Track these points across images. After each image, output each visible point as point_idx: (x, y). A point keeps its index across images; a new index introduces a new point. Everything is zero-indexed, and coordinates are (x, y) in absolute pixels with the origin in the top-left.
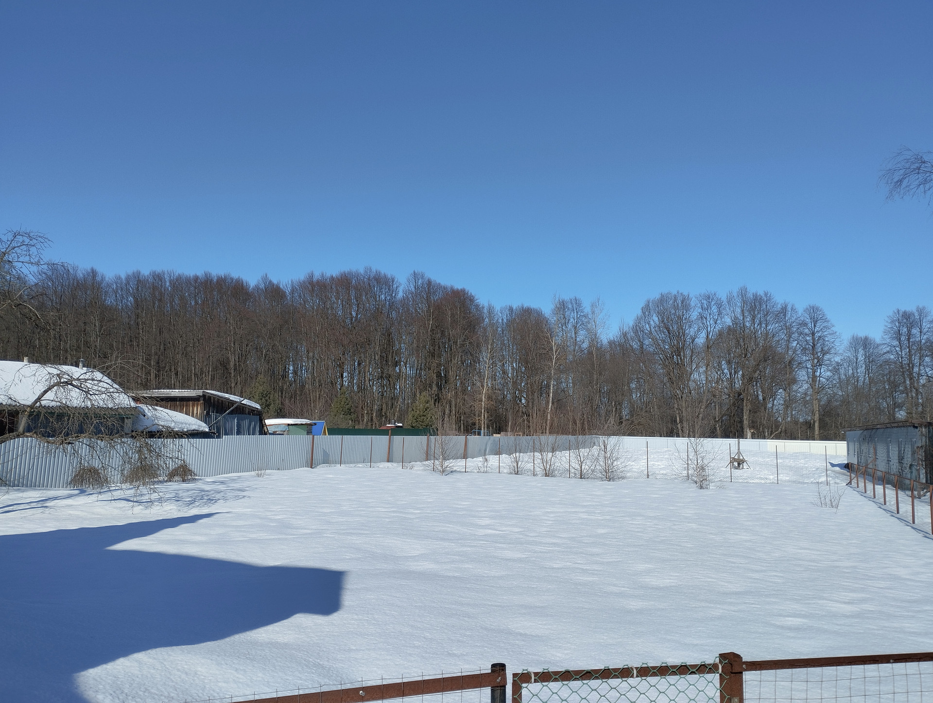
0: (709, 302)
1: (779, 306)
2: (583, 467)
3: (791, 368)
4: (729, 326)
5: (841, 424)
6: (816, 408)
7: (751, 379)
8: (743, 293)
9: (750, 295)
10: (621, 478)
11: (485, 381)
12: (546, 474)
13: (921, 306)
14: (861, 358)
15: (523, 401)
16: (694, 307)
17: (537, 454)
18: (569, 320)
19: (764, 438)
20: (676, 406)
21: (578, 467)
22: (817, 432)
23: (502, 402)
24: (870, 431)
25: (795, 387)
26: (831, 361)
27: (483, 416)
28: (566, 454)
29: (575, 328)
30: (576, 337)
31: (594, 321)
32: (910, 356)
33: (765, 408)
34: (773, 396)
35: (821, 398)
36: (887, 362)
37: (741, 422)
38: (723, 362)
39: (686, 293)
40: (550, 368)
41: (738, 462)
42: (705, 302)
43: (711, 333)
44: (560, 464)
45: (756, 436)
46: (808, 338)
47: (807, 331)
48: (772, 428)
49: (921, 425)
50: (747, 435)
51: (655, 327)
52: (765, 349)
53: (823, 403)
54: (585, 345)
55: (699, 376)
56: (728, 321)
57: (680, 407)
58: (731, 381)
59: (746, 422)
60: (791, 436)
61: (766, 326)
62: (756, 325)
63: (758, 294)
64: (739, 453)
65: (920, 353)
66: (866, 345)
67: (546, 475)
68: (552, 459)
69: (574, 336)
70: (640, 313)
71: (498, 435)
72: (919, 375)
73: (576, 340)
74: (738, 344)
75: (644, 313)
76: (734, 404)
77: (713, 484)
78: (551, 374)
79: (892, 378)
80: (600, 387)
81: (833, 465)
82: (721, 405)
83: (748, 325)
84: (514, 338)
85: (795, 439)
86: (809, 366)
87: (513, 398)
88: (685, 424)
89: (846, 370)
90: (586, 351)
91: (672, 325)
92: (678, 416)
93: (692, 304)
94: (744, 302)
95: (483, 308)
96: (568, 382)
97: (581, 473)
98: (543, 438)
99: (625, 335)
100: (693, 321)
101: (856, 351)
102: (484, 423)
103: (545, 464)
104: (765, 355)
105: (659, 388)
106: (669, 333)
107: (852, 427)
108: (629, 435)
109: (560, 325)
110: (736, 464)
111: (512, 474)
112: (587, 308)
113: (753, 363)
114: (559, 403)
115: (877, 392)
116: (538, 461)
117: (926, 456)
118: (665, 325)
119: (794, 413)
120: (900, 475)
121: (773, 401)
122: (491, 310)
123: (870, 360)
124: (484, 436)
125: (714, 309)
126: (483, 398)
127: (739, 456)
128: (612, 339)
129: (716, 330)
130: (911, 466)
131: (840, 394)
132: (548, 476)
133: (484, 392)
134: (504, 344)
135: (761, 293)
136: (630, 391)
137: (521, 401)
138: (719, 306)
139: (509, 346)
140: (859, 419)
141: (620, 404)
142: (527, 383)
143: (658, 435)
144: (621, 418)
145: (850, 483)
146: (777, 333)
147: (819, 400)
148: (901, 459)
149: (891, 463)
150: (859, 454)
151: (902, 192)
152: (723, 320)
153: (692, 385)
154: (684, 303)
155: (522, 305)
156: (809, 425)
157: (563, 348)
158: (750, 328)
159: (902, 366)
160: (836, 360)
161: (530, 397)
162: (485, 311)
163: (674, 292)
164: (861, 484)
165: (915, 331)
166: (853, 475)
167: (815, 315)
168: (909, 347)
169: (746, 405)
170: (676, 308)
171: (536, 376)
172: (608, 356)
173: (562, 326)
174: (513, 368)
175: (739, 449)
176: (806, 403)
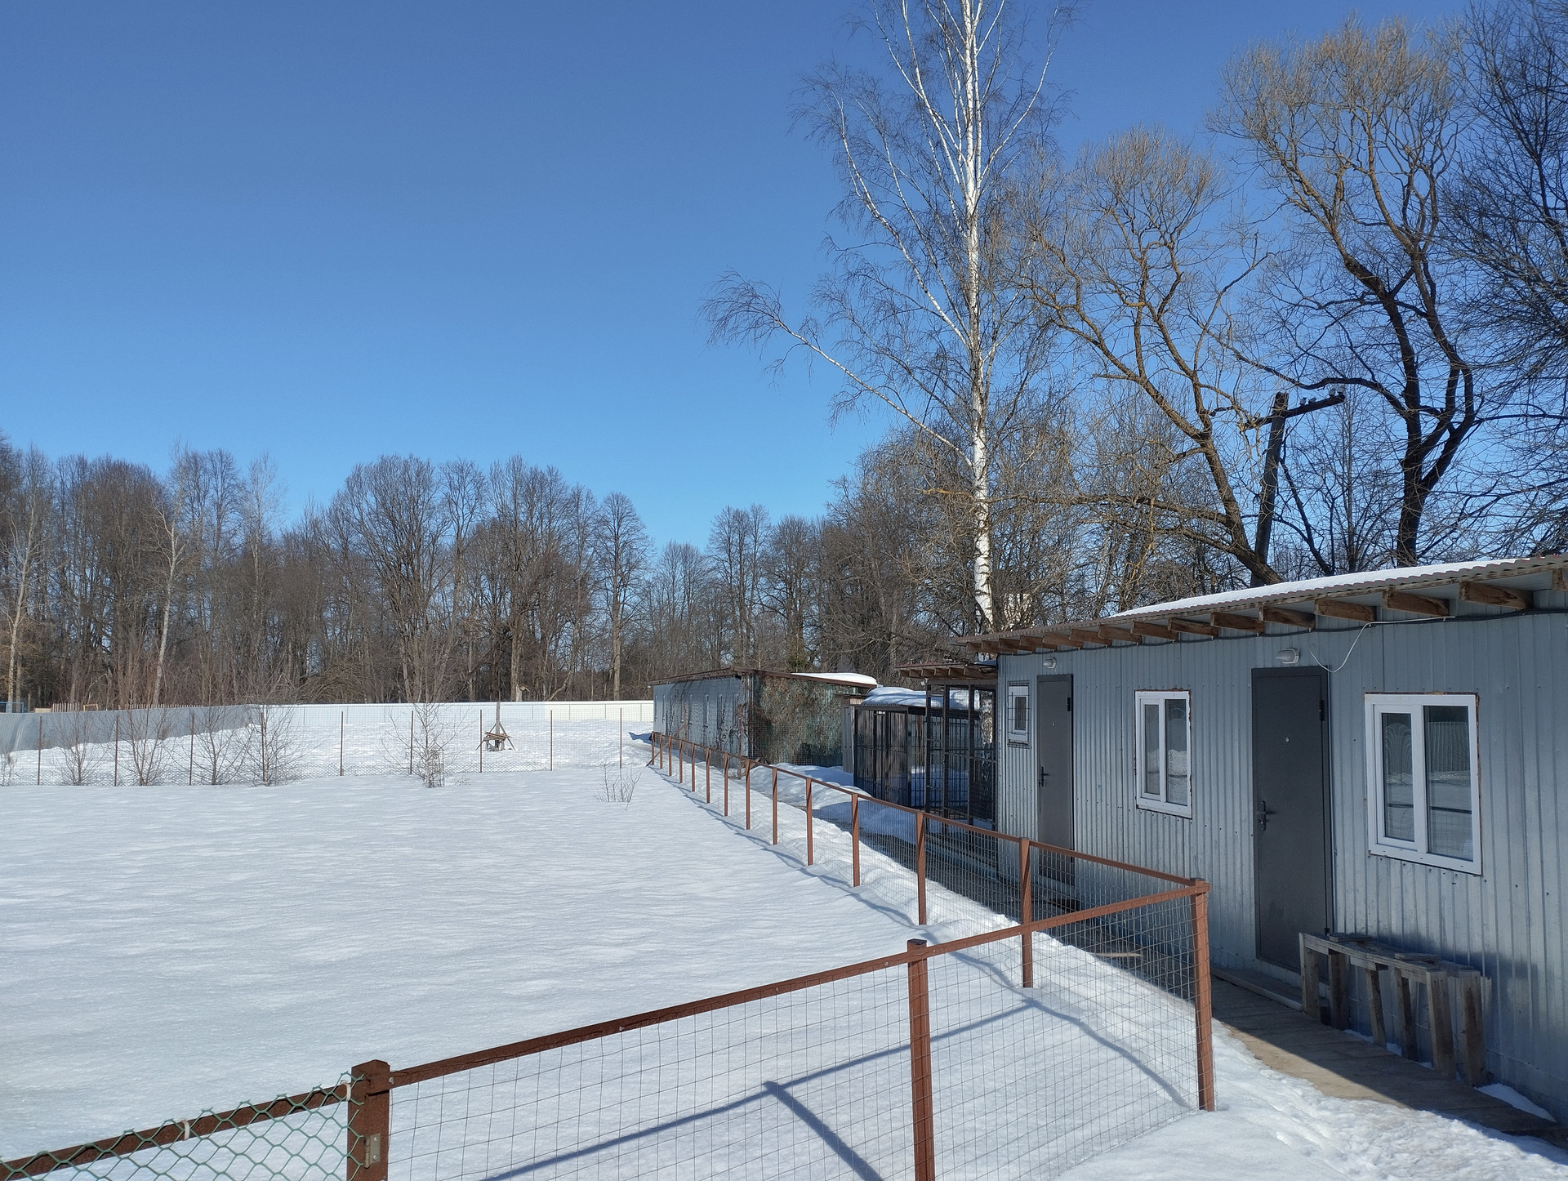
0: (462, 477)
1: (570, 492)
2: (219, 762)
3: (584, 589)
4: (494, 519)
5: (650, 674)
6: (617, 650)
7: (524, 606)
8: (516, 466)
9: (526, 471)
10: (291, 778)
11: (20, 604)
12: (142, 780)
13: (757, 505)
14: (679, 576)
15: (106, 643)
16: (438, 483)
17: (124, 745)
18: (206, 492)
19: (541, 699)
20: (402, 650)
21: (208, 763)
22: (617, 688)
23: (58, 645)
24: (683, 684)
25: (588, 619)
26: (639, 580)
27: (11, 674)
28: (186, 740)
29: (219, 506)
30: (219, 524)
31: (257, 497)
32: (742, 575)
33: (544, 652)
34: (557, 632)
35: (624, 635)
36: (713, 583)
37: (508, 674)
38: (483, 578)
39: (424, 460)
40: (163, 580)
41: (497, 740)
42: (455, 477)
43: (464, 529)
44: (171, 760)
45: (529, 697)
46: (609, 544)
47: (607, 532)
48: (553, 684)
49: (745, 675)
50: (515, 695)
51: (370, 514)
52: (548, 557)
53: (626, 643)
54: (238, 540)
55: (442, 599)
56: (492, 511)
57: (409, 651)
58: (495, 611)
59: (514, 675)
60: (578, 693)
61: (550, 522)
62: (534, 520)
63: (539, 470)
64: (498, 725)
65: (754, 572)
66: (686, 557)
67: (142, 782)
68: (156, 751)
69: (215, 522)
70: (342, 487)
71: (47, 710)
72: (752, 602)
73: (219, 529)
74: (506, 550)
75: (351, 488)
76: (497, 646)
77: (451, 778)
78: (166, 592)
79: (718, 607)
80: (265, 618)
81: (634, 737)
82: (476, 648)
83: (522, 519)
84: (88, 521)
85: (586, 699)
86: (610, 587)
87: (82, 637)
88: (418, 681)
89: (661, 595)
90: (239, 552)
91: (399, 513)
92: (405, 667)
93: (435, 479)
94: (517, 482)
95: (19, 456)
96: (203, 609)
97: (214, 773)
98: (138, 713)
99: (315, 524)
100: (434, 508)
101: (674, 567)
102: (15, 687)
103: (140, 762)
104: (546, 567)
105: (376, 620)
106: (394, 525)
107: (662, 680)
108: (317, 702)
109: (187, 500)
110: (492, 742)
111: (67, 784)
112: (242, 470)
113: (528, 579)
114: (180, 648)
115: (699, 626)
116: (125, 758)
117: (750, 719)
118: (387, 512)
119: (586, 658)
120: (718, 747)
121: (557, 640)
122: (36, 463)
123: (691, 580)
124: (14, 711)
125: (470, 490)
126: (14, 637)
127: (498, 730)
128: (290, 530)
129: (475, 522)
130: (731, 732)
131: (651, 629)
132: (146, 784)
133: (15, 625)
134: (65, 532)
135: (543, 468)
136: (323, 624)
137: (99, 642)
138: (479, 484)
139: (77, 537)
140: (674, 667)
141: (303, 648)
142: (115, 609)
143: (370, 700)
144: (303, 672)
145: (652, 762)
146: (565, 533)
147: (622, 639)
148: (720, 722)
149: (708, 730)
150: (669, 718)
151: (727, 335)
152: (484, 508)
153: (431, 613)
154: (422, 476)
155: (108, 457)
156: (607, 677)
157: (193, 545)
158: (525, 523)
159: (731, 589)
160: (647, 579)
161: (120, 636)
162: (24, 463)
163: (404, 456)
164: (666, 764)
165: (748, 540)
166: (657, 750)
167: (620, 509)
168: (740, 563)
169: (516, 648)
170: (407, 483)
171: (134, 595)
172: (282, 562)
173: (192, 503)
174: (84, 579)
175: (498, 719)
176: (604, 643)
